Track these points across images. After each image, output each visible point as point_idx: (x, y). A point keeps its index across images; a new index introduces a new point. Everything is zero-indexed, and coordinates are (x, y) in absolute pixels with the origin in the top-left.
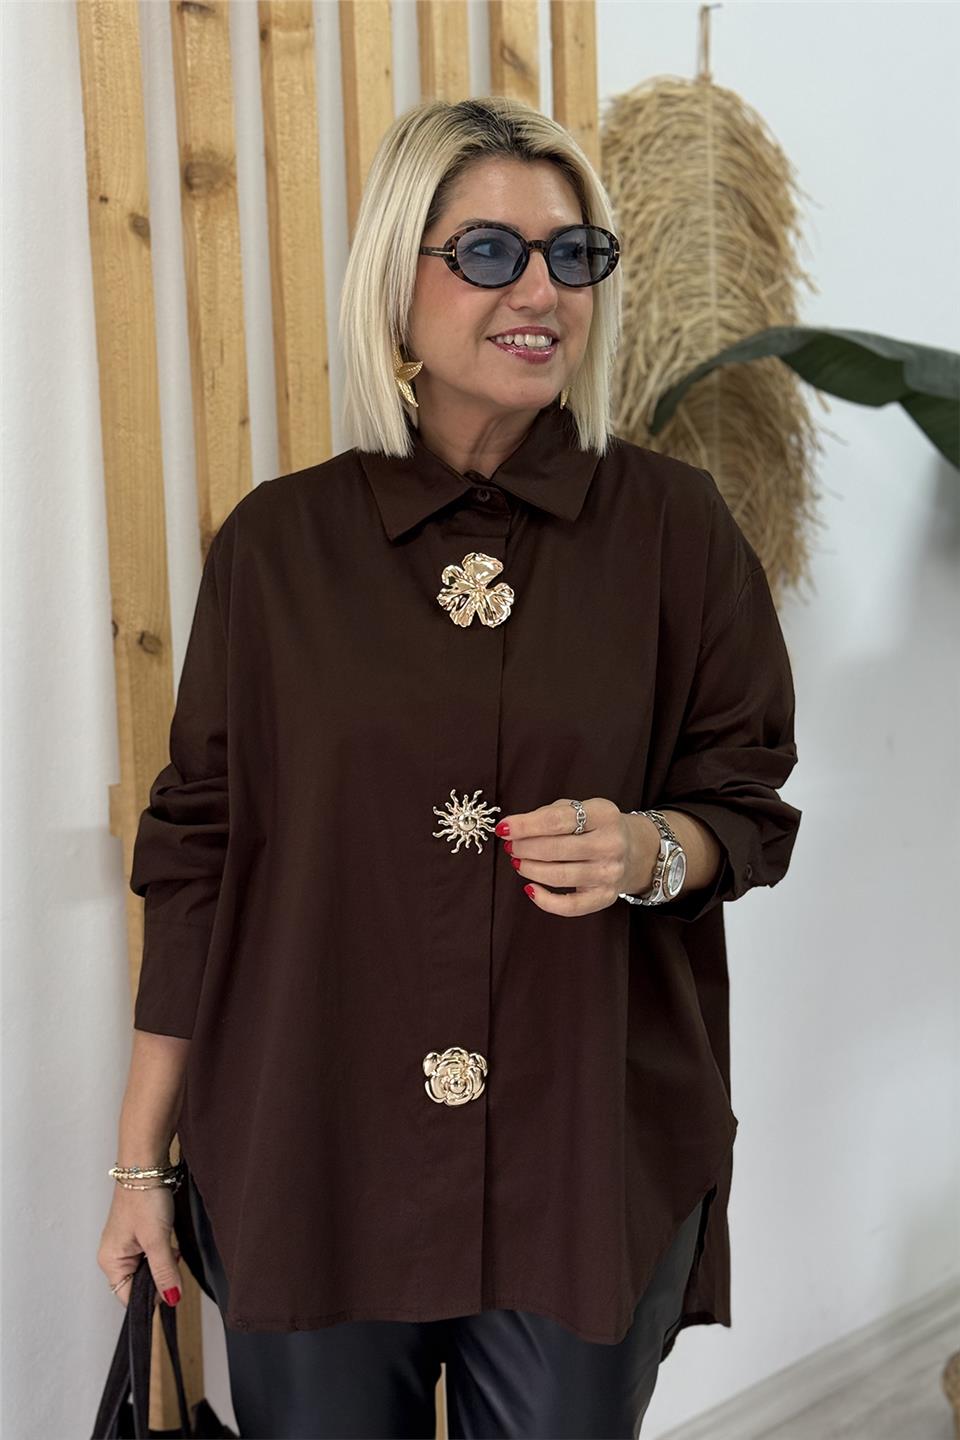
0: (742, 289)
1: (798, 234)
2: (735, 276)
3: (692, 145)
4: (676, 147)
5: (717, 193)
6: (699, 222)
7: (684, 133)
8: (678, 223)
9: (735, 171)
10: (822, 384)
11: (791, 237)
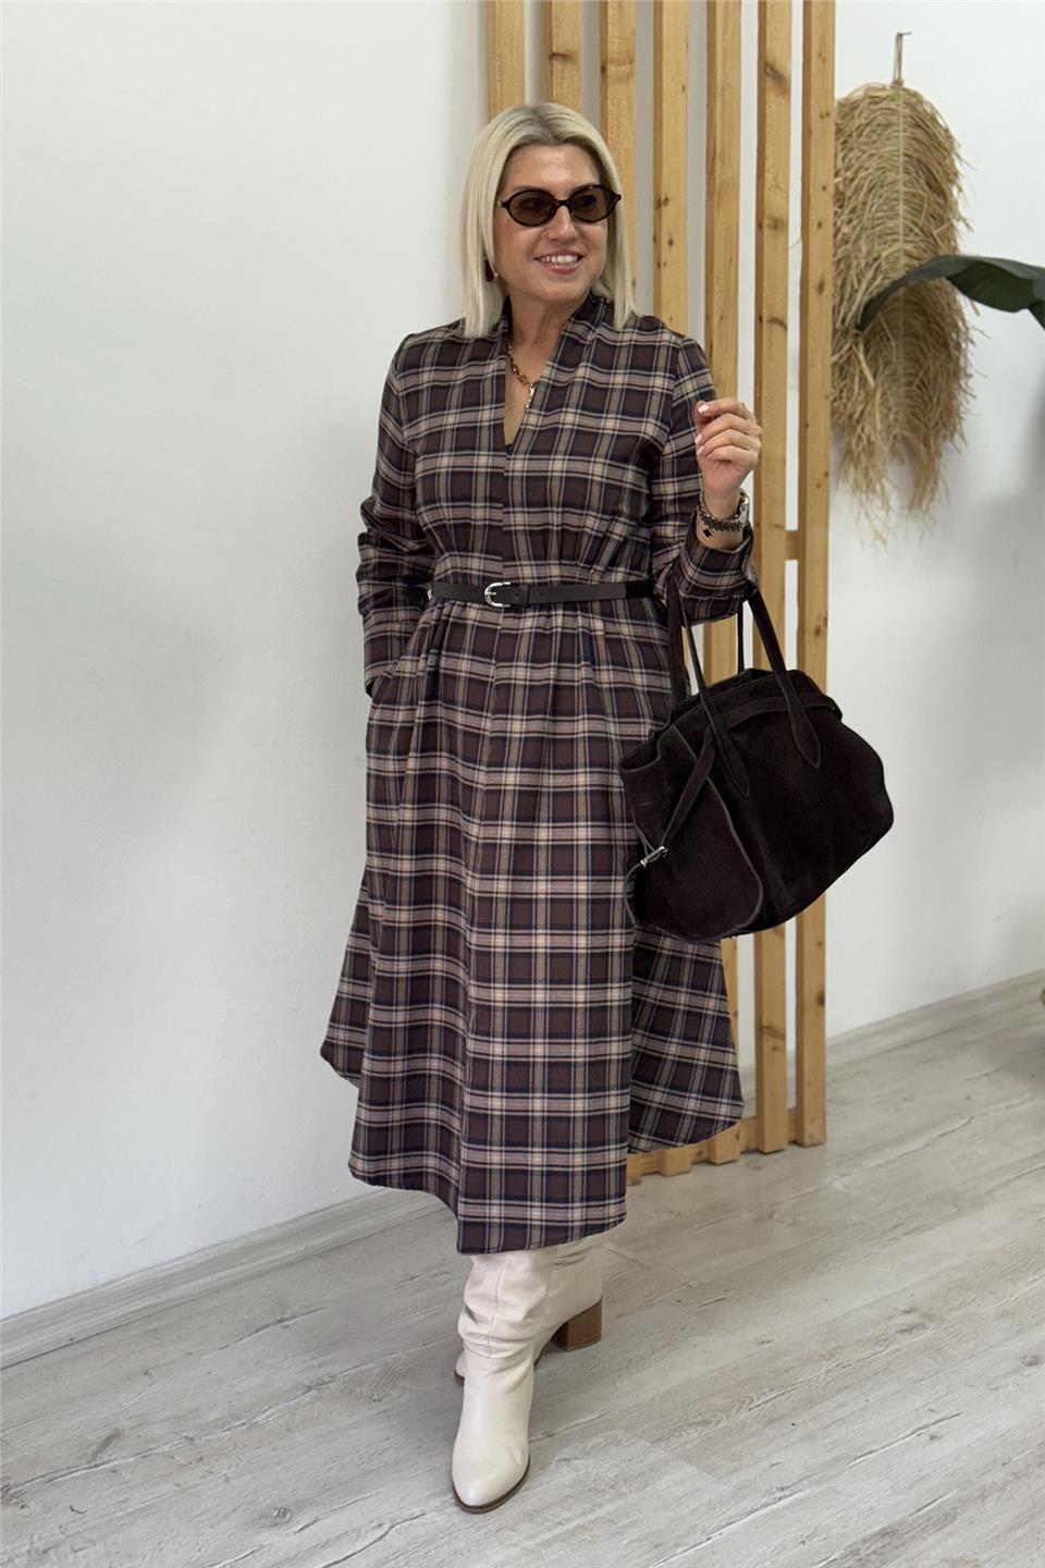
0: (921, 229)
1: (960, 190)
2: (917, 220)
3: (890, 130)
4: (879, 132)
5: (905, 162)
6: (893, 183)
7: (885, 122)
8: (879, 184)
9: (918, 146)
10: (975, 296)
11: (955, 190)
